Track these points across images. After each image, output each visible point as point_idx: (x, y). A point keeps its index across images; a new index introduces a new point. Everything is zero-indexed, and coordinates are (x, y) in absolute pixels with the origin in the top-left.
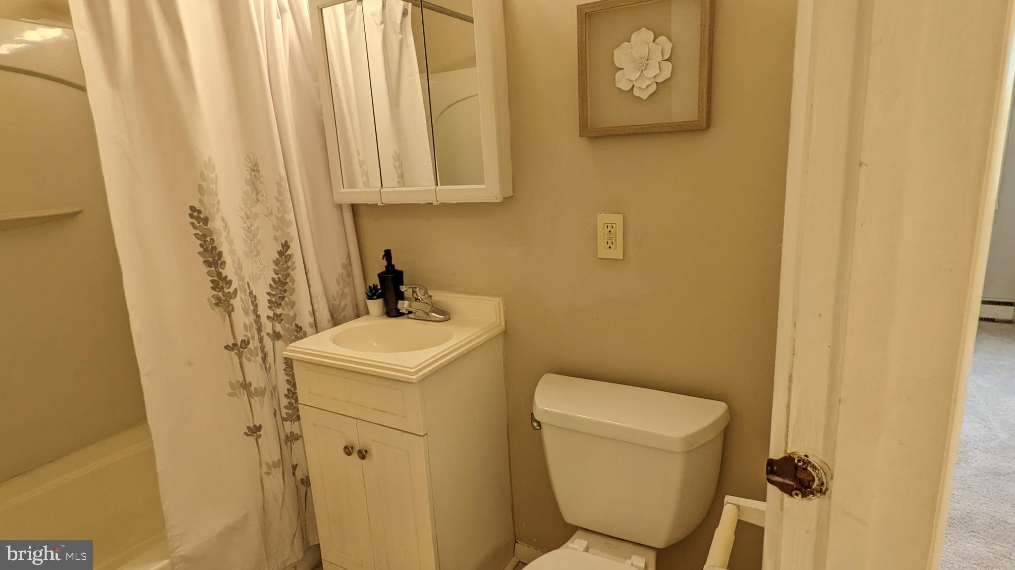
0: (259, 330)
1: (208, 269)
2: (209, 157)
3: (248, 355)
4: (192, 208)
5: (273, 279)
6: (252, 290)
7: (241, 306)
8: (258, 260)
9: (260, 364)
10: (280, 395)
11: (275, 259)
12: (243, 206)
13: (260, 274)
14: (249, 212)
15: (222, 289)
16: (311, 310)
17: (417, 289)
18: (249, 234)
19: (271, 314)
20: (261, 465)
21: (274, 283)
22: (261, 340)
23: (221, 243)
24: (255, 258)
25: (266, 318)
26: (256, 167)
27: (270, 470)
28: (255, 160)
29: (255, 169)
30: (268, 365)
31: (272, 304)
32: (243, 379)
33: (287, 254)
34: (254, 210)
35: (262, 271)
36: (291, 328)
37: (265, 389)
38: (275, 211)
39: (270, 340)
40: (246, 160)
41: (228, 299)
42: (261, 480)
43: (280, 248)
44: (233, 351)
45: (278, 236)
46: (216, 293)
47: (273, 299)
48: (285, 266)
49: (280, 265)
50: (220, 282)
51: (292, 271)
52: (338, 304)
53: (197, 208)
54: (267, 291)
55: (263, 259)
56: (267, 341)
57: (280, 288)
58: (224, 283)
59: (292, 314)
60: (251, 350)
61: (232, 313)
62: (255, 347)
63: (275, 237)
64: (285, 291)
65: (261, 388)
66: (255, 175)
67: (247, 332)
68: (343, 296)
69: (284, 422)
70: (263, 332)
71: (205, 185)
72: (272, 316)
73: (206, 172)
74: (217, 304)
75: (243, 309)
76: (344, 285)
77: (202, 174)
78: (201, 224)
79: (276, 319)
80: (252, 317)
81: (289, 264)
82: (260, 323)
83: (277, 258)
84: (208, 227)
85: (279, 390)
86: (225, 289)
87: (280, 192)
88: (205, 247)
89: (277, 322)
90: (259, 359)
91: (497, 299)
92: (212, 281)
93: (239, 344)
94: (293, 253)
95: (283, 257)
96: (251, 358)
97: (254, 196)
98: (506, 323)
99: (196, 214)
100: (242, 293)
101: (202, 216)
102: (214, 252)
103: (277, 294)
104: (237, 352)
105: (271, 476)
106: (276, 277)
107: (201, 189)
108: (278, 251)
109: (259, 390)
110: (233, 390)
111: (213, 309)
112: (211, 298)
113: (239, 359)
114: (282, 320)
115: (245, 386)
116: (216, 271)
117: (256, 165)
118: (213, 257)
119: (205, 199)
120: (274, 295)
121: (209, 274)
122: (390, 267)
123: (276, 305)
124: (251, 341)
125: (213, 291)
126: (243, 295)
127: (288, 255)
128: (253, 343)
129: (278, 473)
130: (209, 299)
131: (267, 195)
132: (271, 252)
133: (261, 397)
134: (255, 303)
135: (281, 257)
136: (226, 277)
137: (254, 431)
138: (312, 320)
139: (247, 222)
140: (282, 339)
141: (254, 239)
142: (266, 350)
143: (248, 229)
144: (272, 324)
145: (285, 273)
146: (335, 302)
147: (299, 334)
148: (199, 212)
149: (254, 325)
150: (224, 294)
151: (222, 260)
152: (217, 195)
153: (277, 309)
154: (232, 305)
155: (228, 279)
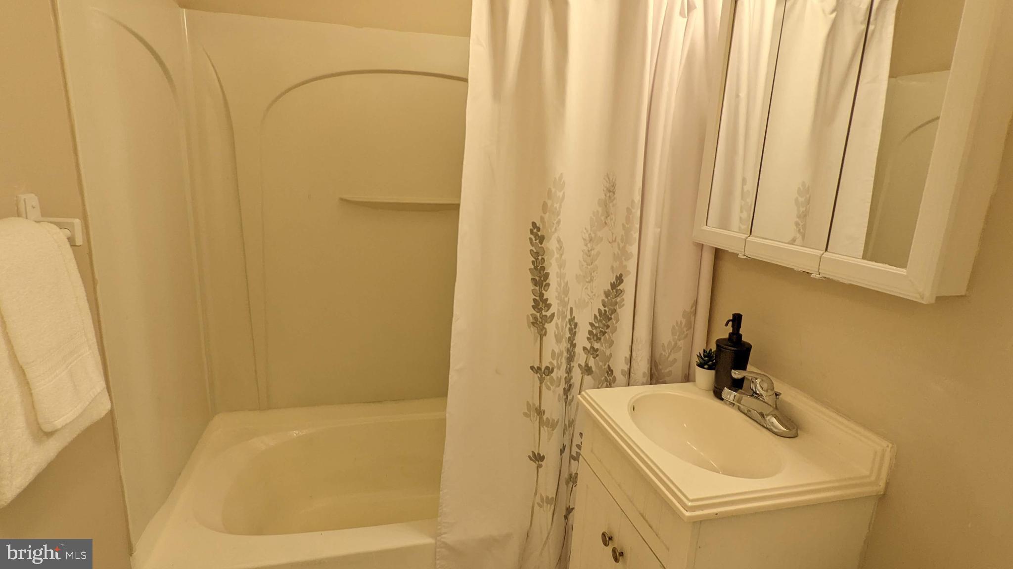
0: (570, 359)
1: (533, 287)
2: (562, 174)
3: (549, 384)
4: (534, 224)
5: (599, 310)
6: (574, 317)
7: (554, 332)
8: (589, 288)
9: (559, 395)
10: (575, 432)
11: (607, 290)
12: (589, 228)
13: (588, 302)
14: (593, 235)
15: (540, 310)
16: (628, 357)
17: (758, 381)
18: (589, 258)
19: (588, 346)
20: (536, 494)
21: (599, 315)
22: (569, 371)
23: (551, 264)
24: (587, 284)
25: (582, 348)
26: (613, 188)
27: (543, 503)
28: (614, 180)
29: (611, 190)
30: (570, 397)
31: (594, 336)
32: (538, 404)
33: (618, 288)
34: (599, 234)
35: (591, 298)
36: (603, 367)
37: (558, 422)
38: (618, 239)
39: (580, 372)
40: (604, 179)
41: (543, 322)
42: (533, 507)
43: (614, 280)
44: (537, 374)
45: (615, 266)
46: (535, 312)
47: (594, 331)
48: (613, 300)
49: (609, 298)
50: (540, 303)
51: (619, 308)
52: (667, 355)
53: (538, 225)
54: (591, 322)
55: (595, 287)
56: (577, 373)
57: (604, 322)
58: (544, 305)
59: (608, 353)
60: (554, 380)
61: (544, 337)
62: (558, 377)
63: (612, 267)
64: (608, 327)
65: (553, 420)
66: (610, 196)
67: (553, 360)
68: (675, 348)
69: (572, 461)
70: (575, 362)
71: (549, 203)
72: (589, 348)
73: (553, 190)
74: (533, 323)
75: (556, 336)
76: (679, 336)
77: (550, 191)
78: (538, 241)
79: (591, 352)
80: (565, 345)
81: (618, 299)
82: (574, 352)
83: (608, 290)
84: (543, 245)
85: (576, 427)
86: (543, 311)
87: (628, 219)
88: (536, 265)
89: (591, 356)
90: (560, 390)
91: (885, 444)
92: (535, 300)
93: (543, 369)
94: (625, 289)
95: (615, 290)
96: (552, 387)
97: (603, 218)
98: (887, 484)
99: (535, 231)
100: (558, 319)
101: (539, 234)
102: (542, 272)
103: (599, 327)
104: (539, 376)
105: (542, 509)
106: (602, 309)
107: (545, 207)
108: (611, 282)
109: (551, 421)
110: (528, 410)
111: (529, 327)
112: (530, 316)
113: (540, 383)
114: (597, 355)
115: (540, 412)
116: (539, 291)
117: (614, 186)
118: (540, 277)
119: (546, 216)
120: (596, 328)
121: (533, 292)
122: (735, 337)
123: (595, 338)
124: (555, 370)
125: (533, 310)
126: (559, 322)
127: (620, 289)
128: (557, 373)
129: (549, 509)
130: (528, 316)
131: (615, 220)
132: (604, 282)
133: (551, 429)
134: (574, 330)
135: (612, 290)
136: (547, 300)
137: (538, 458)
138: (626, 368)
139: (589, 245)
140: (592, 375)
141: (592, 263)
142: (572, 381)
143: (587, 253)
144: (586, 356)
145: (612, 308)
146: (664, 353)
147: (609, 377)
148: (539, 229)
149: (565, 354)
150: (541, 316)
151: (547, 282)
152: (558, 215)
153: (596, 343)
154: (546, 329)
155: (548, 302)
